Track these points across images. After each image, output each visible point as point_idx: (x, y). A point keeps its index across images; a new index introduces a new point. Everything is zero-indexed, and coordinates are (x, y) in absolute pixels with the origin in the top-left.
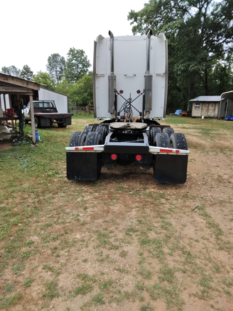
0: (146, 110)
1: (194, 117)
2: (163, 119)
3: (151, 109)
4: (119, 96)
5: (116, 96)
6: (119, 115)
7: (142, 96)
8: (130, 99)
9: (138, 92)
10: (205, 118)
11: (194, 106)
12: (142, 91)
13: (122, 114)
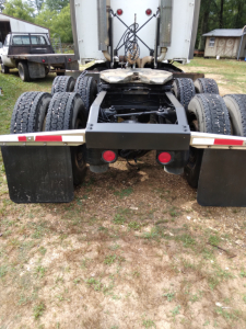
0: (161, 45)
1: (208, 58)
2: (188, 61)
3: (169, 43)
4: (115, 20)
5: (110, 20)
6: (116, 54)
7: (154, 20)
8: (135, 24)
9: (149, 12)
10: (221, 58)
11: (208, 42)
12: (154, 11)
13: (121, 52)
